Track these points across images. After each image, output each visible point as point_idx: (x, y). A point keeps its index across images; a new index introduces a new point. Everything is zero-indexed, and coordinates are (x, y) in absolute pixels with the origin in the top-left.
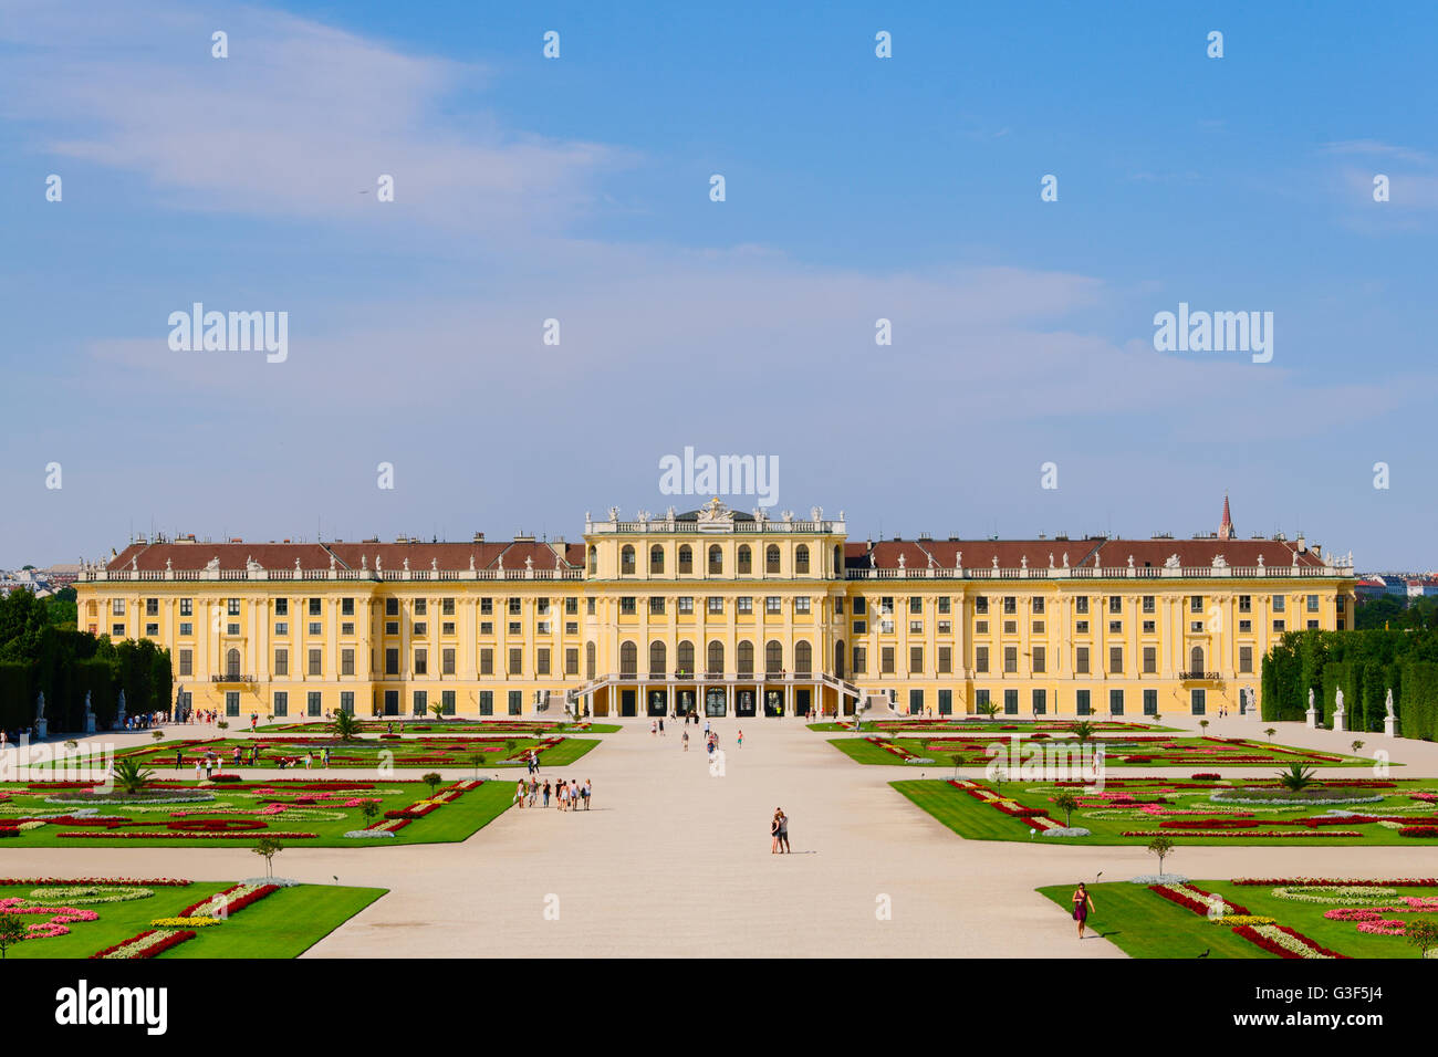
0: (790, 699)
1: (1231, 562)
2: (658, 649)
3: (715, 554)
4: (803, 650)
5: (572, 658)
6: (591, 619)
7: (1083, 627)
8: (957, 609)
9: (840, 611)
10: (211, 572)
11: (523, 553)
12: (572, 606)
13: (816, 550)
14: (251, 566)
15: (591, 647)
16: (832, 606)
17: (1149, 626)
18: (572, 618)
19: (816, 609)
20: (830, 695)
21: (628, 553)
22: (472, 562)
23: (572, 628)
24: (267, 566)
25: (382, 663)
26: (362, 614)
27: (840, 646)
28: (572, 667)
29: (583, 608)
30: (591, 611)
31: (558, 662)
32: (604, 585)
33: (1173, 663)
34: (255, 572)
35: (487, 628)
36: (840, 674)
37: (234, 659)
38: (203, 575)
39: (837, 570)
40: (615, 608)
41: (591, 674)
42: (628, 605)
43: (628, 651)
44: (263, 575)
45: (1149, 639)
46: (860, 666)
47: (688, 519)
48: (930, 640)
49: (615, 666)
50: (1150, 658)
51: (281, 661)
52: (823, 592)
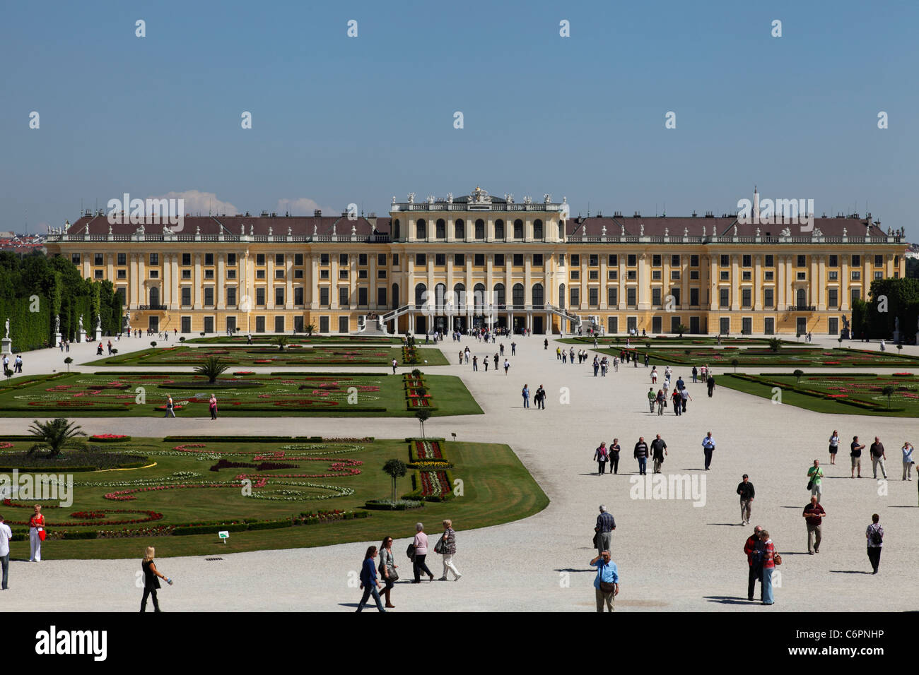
0: (530, 323)
1: (824, 233)
3: (479, 225)
4: (538, 290)
5: (382, 293)
6: (396, 268)
7: (725, 276)
8: (641, 262)
9: (562, 264)
11: (350, 224)
12: (382, 259)
13: (548, 222)
15: (395, 287)
16: (557, 261)
17: (770, 275)
18: (382, 268)
20: (556, 319)
21: (421, 224)
22: (315, 229)
23: (382, 274)
25: (254, 298)
27: (562, 288)
28: (382, 301)
29: (390, 261)
30: (396, 263)
31: (372, 297)
33: (786, 299)
34: (169, 236)
35: (325, 274)
36: (562, 305)
37: (155, 293)
39: (561, 236)
40: (412, 261)
41: (395, 306)
42: (421, 259)
43: (421, 290)
44: (174, 238)
45: (769, 284)
46: (575, 299)
47: (462, 202)
48: (622, 284)
49: (412, 302)
50: (769, 298)
51: (186, 295)
52: (552, 251)
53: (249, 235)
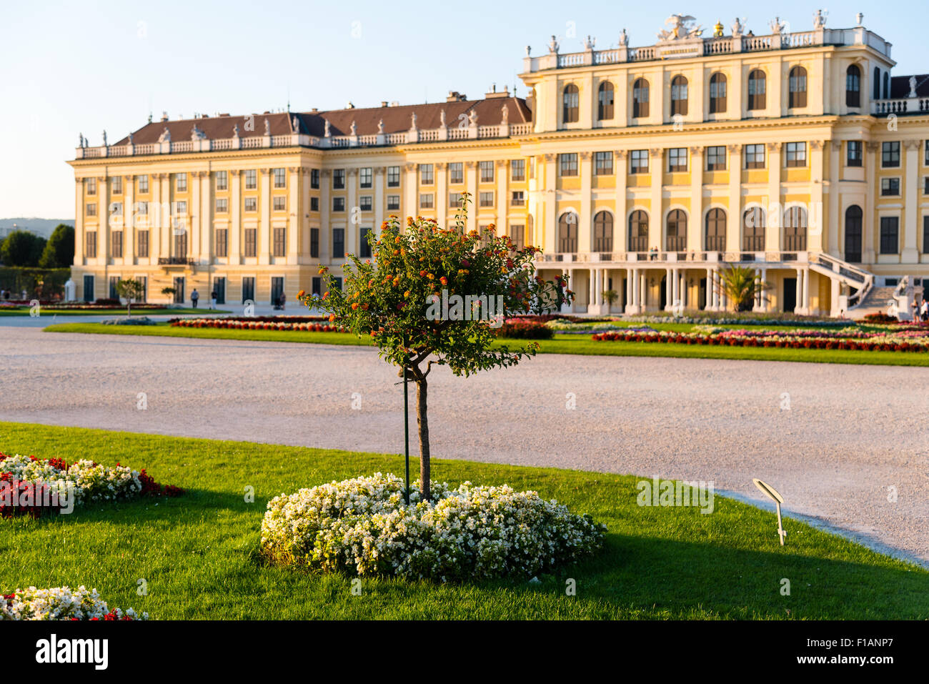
2: (603, 220)
3: (677, 88)
5: (518, 236)
6: (533, 183)
9: (855, 162)
10: (163, 145)
12: (519, 170)
13: (815, 66)
14: (194, 137)
18: (519, 185)
19: (815, 159)
20: (822, 283)
21: (569, 94)
22: (414, 119)
23: (517, 197)
26: (292, 187)
27: (854, 215)
36: (853, 256)
37: (182, 241)
38: (156, 148)
39: (853, 98)
44: (206, 145)
46: (889, 240)
51: (221, 242)
52: (825, 133)
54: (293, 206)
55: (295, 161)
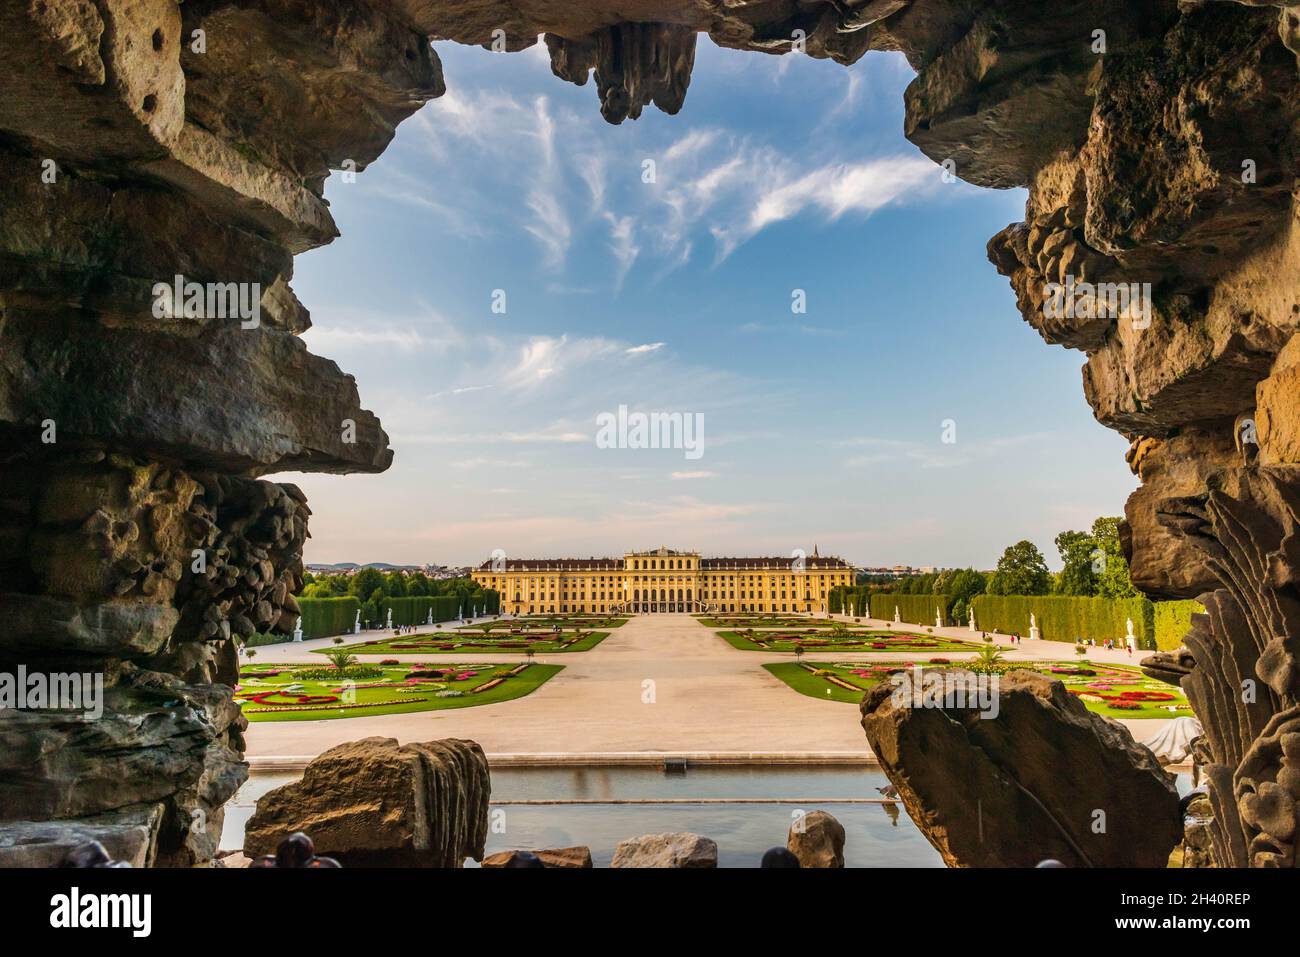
0: (685, 607)
1: (818, 565)
2: (645, 592)
3: (663, 563)
4: (689, 592)
5: (620, 594)
6: (626, 583)
7: (773, 585)
8: (735, 579)
9: (700, 580)
10: (512, 569)
11: (605, 563)
12: (620, 578)
13: (693, 561)
14: (524, 566)
15: (625, 591)
16: (697, 579)
17: (794, 585)
18: (620, 582)
19: (693, 579)
20: (697, 605)
21: (637, 562)
22: (590, 566)
23: (620, 585)
24: (528, 567)
25: (563, 596)
26: (557, 583)
27: (700, 591)
28: (620, 597)
29: (623, 579)
30: (626, 580)
31: (615, 596)
32: (630, 572)
33: (801, 596)
34: (525, 569)
35: (594, 586)
36: (700, 599)
37: (518, 595)
38: (510, 570)
39: (699, 567)
40: (633, 580)
41: (625, 600)
42: (637, 579)
43: (637, 593)
44: (527, 570)
45: (794, 589)
46: (706, 597)
47: (654, 553)
48: (727, 589)
49: (633, 597)
50: (794, 594)
51: (532, 596)
52: (695, 574)
53: (560, 567)
54: (557, 586)
55: (558, 575)
